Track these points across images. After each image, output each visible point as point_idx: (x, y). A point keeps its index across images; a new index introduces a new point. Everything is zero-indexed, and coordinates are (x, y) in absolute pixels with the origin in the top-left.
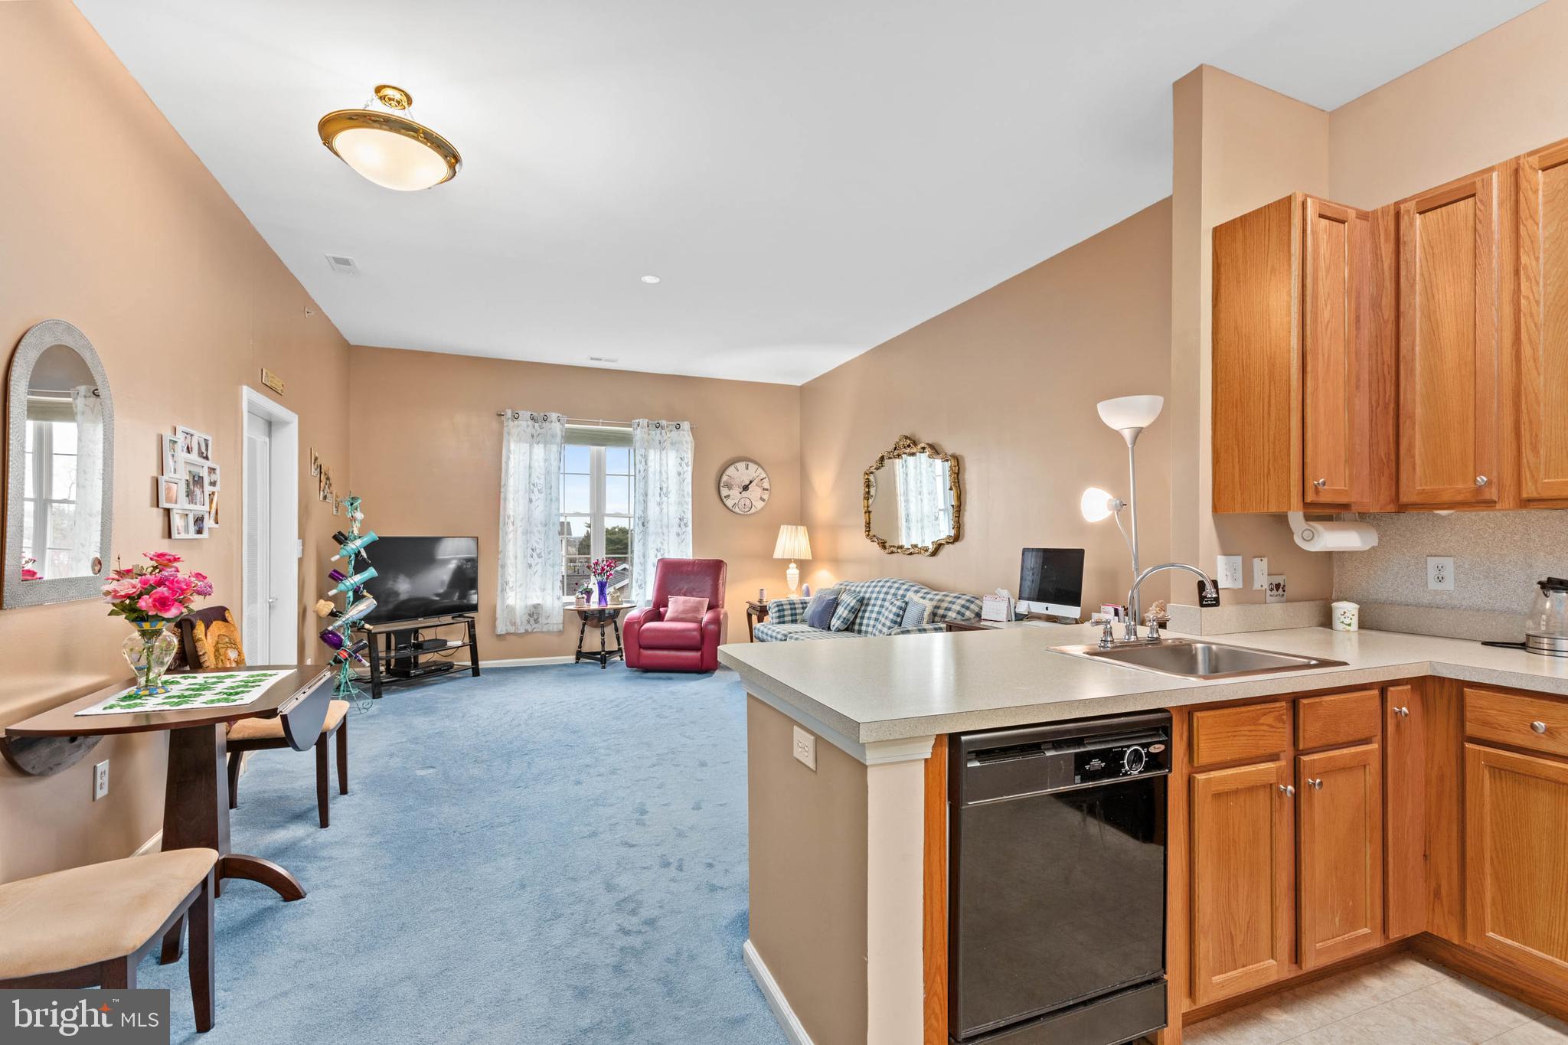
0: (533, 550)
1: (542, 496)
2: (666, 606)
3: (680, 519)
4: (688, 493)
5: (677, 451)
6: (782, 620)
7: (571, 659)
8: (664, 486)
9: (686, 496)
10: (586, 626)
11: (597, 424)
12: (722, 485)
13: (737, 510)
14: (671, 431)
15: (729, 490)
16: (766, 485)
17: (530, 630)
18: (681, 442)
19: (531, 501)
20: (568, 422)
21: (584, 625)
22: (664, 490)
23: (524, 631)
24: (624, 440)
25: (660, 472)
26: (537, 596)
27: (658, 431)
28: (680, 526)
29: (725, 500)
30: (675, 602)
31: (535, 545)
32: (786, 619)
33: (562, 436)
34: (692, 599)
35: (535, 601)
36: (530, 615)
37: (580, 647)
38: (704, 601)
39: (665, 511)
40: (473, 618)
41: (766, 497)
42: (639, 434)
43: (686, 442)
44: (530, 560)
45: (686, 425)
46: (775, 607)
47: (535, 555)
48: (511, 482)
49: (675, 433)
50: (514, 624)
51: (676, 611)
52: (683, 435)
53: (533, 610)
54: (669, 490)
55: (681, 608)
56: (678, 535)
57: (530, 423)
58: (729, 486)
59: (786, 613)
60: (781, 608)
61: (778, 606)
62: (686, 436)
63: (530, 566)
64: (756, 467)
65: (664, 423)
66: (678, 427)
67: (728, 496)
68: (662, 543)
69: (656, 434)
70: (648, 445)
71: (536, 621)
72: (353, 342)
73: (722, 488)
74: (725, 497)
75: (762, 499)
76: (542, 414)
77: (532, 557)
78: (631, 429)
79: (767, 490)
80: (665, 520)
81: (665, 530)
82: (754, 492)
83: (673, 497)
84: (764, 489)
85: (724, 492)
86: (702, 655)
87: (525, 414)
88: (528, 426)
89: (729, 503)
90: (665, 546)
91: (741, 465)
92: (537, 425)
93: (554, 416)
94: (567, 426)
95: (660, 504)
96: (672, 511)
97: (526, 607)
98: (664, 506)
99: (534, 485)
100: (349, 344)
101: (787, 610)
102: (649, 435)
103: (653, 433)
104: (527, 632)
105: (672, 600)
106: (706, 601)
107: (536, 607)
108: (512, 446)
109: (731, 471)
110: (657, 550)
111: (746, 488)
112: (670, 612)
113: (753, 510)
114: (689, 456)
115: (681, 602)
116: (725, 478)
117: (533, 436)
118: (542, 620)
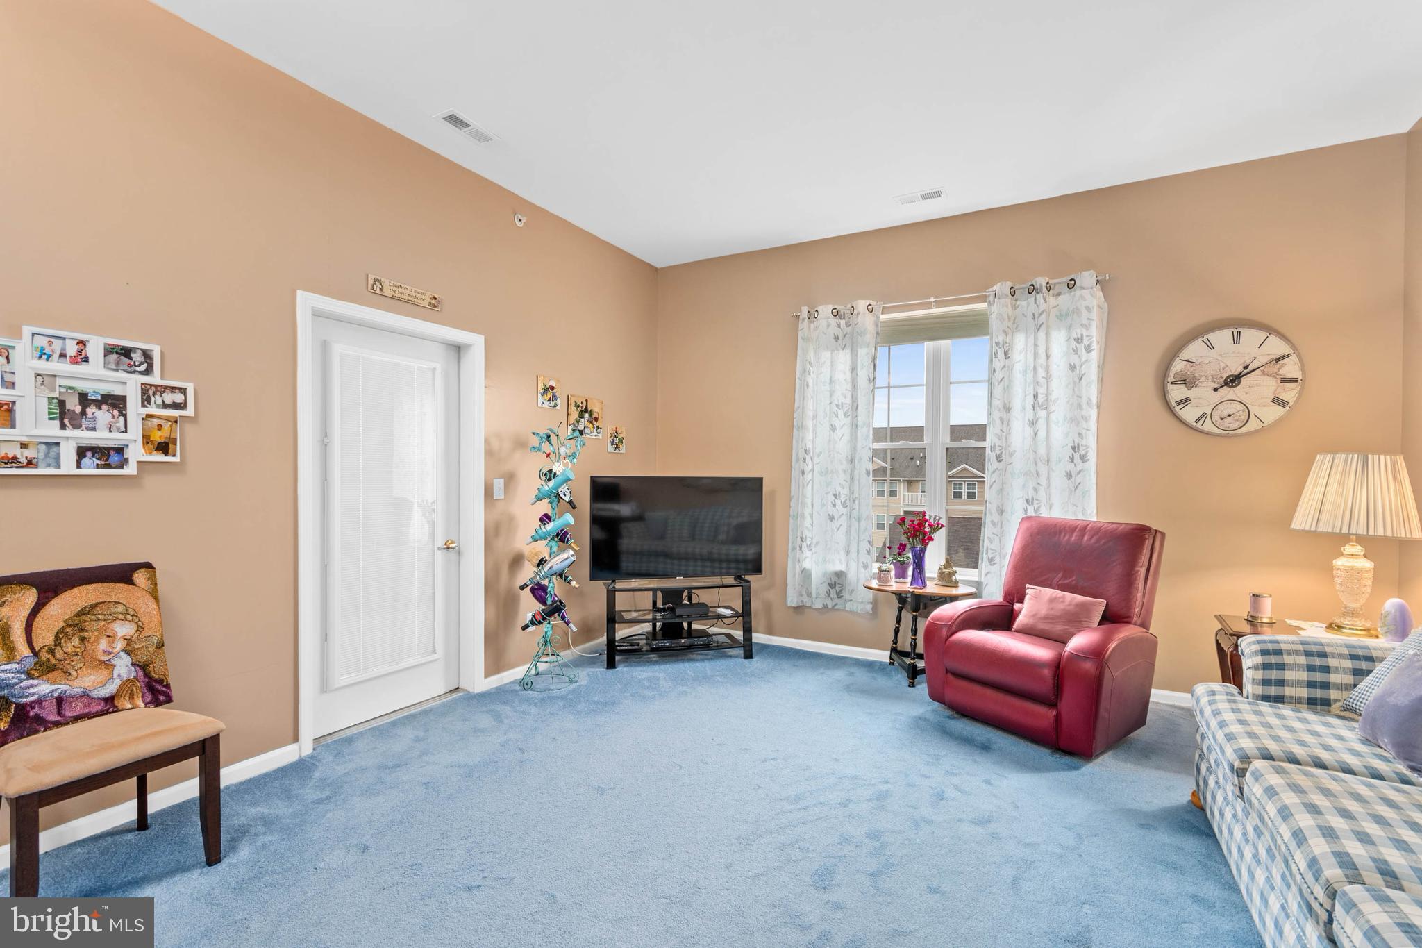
0: (835, 496)
1: (848, 420)
2: (1021, 601)
3: (1073, 448)
4: (1089, 402)
5: (1069, 328)
6: (1273, 690)
7: (883, 656)
8: (1042, 391)
9: (1085, 406)
10: (903, 611)
11: (929, 305)
12: (1171, 379)
13: (1208, 426)
14: (1059, 294)
15: (1189, 388)
16: (1291, 368)
17: (830, 606)
18: (1076, 311)
19: (833, 428)
20: (884, 310)
21: (900, 610)
22: (1041, 399)
23: (820, 606)
24: (973, 326)
25: (1035, 368)
26: (840, 560)
27: (1032, 300)
28: (1072, 460)
29: (1177, 408)
30: (1035, 597)
31: (839, 489)
32: (1288, 691)
33: (878, 333)
34: (1069, 596)
35: (839, 567)
36: (830, 585)
37: (895, 641)
38: (1093, 604)
39: (1042, 434)
40: (748, 582)
41: (1290, 394)
42: (997, 310)
43: (1088, 309)
44: (831, 511)
45: (1087, 278)
46: (1256, 653)
47: (838, 502)
48: (810, 405)
49: (1066, 300)
50: (809, 595)
51: (1034, 615)
52: (1082, 297)
53: (834, 579)
54: (1053, 397)
55: (1043, 611)
56: (1069, 476)
57: (833, 321)
58: (1187, 381)
59: (1289, 675)
60: (1273, 659)
61: (1264, 652)
62: (1090, 298)
63: (831, 518)
64: (1262, 335)
65: (1041, 281)
66: (1071, 286)
67: (1186, 401)
68: (1035, 490)
69: (1027, 305)
70: (1014, 326)
71: (839, 595)
72: (659, 264)
73: (1170, 387)
74: (1178, 403)
75: (1277, 401)
76: (849, 306)
77: (834, 505)
78: (984, 305)
79: (1294, 380)
80: (1042, 451)
81: (1043, 469)
82: (1258, 390)
83: (1059, 411)
84: (1284, 380)
85: (1176, 393)
86: (1058, 718)
87: (825, 310)
88: (828, 326)
89: (1189, 414)
90: (1042, 495)
91: (1222, 338)
92: (843, 322)
93: (861, 305)
94: (884, 317)
95: (1033, 423)
96: (1059, 435)
97: (825, 573)
98: (1041, 425)
99: (838, 406)
100: (656, 269)
101: (1294, 667)
102: (1015, 308)
103: (1024, 303)
104: (825, 607)
105: (1031, 591)
106: (1100, 606)
107: (840, 574)
108: (811, 356)
109: (1195, 350)
110: (1027, 501)
111: (1233, 381)
112: (1026, 612)
113: (1253, 425)
114: (1094, 334)
115: (1047, 598)
116: (1178, 366)
117: (837, 338)
118: (846, 594)
